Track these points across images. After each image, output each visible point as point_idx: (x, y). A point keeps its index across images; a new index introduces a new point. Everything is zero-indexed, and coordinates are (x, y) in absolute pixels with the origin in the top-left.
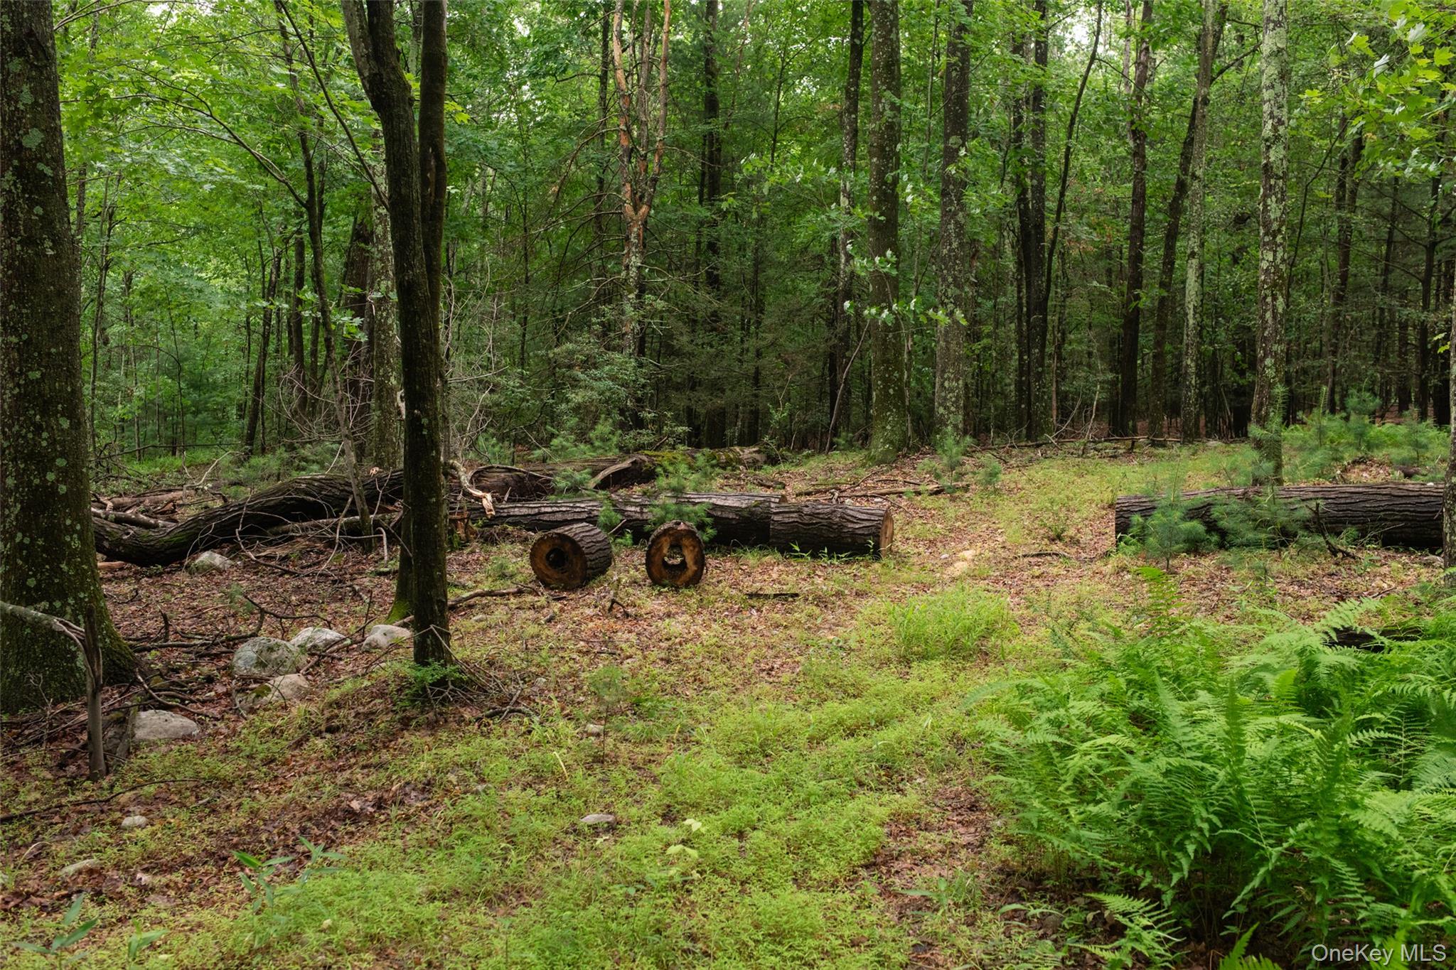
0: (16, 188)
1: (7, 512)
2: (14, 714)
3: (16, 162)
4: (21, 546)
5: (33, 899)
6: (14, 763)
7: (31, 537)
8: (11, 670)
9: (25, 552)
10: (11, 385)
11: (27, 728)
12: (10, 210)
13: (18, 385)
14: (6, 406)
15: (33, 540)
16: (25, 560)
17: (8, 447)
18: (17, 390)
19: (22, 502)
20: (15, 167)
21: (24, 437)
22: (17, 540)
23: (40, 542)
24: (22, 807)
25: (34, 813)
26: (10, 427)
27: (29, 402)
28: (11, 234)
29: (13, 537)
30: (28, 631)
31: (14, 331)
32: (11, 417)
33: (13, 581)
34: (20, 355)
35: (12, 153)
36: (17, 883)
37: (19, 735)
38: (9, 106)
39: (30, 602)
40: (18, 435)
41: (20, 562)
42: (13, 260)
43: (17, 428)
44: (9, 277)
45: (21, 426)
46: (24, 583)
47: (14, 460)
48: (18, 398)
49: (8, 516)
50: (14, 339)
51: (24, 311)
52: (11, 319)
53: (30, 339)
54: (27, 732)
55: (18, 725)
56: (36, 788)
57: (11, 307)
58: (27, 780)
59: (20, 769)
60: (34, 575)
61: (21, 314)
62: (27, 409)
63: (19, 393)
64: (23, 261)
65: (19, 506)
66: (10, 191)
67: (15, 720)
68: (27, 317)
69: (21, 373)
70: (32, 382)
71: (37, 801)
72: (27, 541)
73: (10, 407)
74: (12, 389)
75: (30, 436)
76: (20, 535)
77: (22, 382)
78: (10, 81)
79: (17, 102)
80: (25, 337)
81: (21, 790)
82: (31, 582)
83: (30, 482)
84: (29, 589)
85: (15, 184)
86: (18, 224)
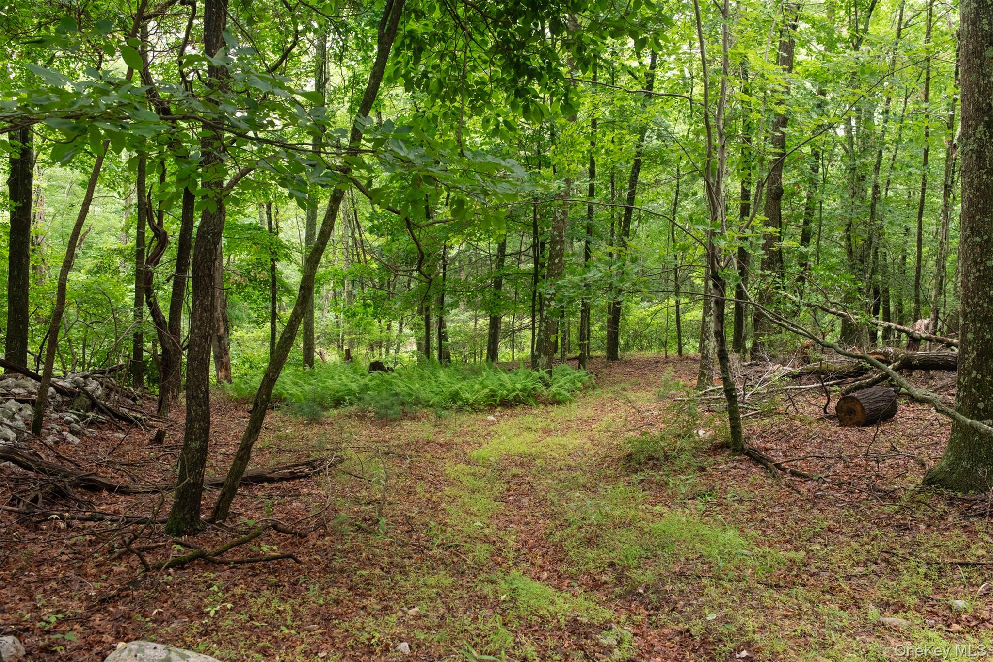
0: (986, 136)
1: (966, 356)
2: (966, 492)
3: (986, 118)
4: (975, 380)
5: (987, 624)
6: (966, 526)
7: (982, 374)
8: (964, 463)
9: (977, 384)
10: (974, 270)
11: (975, 504)
12: (981, 151)
13: (979, 270)
14: (970, 285)
15: (983, 376)
16: (978, 390)
17: (970, 313)
18: (978, 274)
19: (977, 350)
20: (986, 122)
21: (981, 306)
22: (973, 376)
23: (989, 378)
24: (974, 558)
25: (983, 564)
26: (972, 299)
27: (986, 282)
28: (980, 168)
29: (970, 374)
30: (977, 438)
31: (979, 234)
32: (973, 292)
33: (968, 403)
34: (982, 250)
35: (984, 113)
36: (975, 610)
37: (970, 508)
38: (984, 80)
39: (980, 418)
40: (977, 304)
41: (974, 391)
42: (981, 185)
43: (977, 299)
44: (977, 197)
45: (980, 298)
46: (976, 405)
47: (973, 321)
48: (979, 279)
49: (967, 359)
50: (978, 239)
51: (986, 219)
52: (977, 226)
53: (989, 238)
54: (974, 507)
55: (970, 501)
56: (983, 547)
57: (978, 217)
58: (977, 540)
59: (970, 532)
60: (983, 401)
61: (984, 222)
62: (984, 286)
63: (980, 276)
64: (987, 185)
65: (975, 353)
66: (981, 138)
67: (966, 497)
68: (988, 224)
69: (982, 261)
70: (989, 268)
71: (983, 556)
72: (979, 377)
73: (973, 285)
74: (975, 273)
75: (985, 305)
76: (974, 372)
77: (982, 268)
78: (986, 63)
79: (989, 77)
80: (986, 237)
81: (973, 546)
82: (981, 405)
83: (984, 336)
84: (979, 409)
85: (985, 133)
86: (985, 161)
